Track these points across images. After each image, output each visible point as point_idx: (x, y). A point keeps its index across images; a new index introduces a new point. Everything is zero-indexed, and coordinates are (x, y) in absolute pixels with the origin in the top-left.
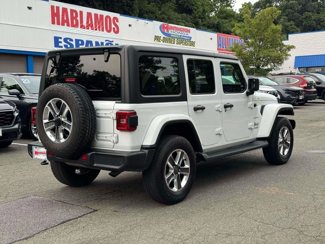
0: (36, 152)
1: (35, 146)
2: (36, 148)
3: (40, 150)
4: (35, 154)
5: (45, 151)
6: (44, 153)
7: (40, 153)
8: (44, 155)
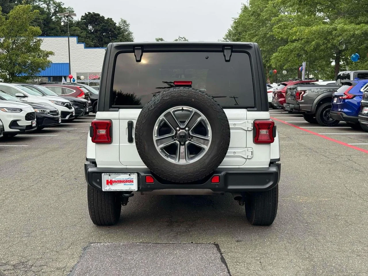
0: (109, 181)
1: (108, 174)
2: (110, 175)
3: (117, 178)
4: (107, 184)
5: (128, 178)
6: (127, 181)
7: (118, 181)
8: (126, 183)
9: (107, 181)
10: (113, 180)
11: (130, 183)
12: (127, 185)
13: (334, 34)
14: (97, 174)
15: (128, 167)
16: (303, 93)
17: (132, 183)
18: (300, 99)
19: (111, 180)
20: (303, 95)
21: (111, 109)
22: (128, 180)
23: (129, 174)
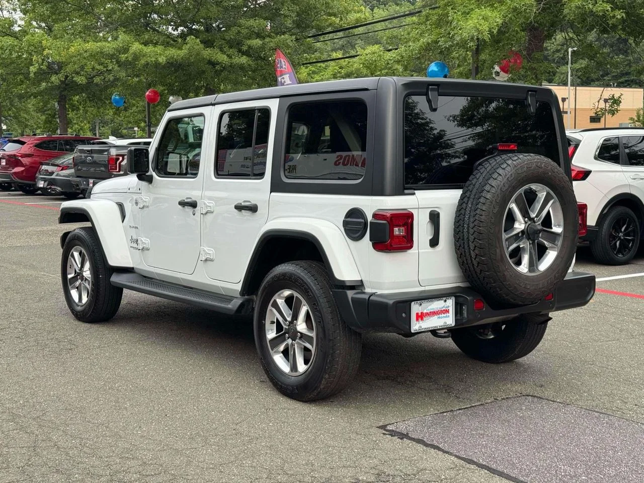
0: (420, 314)
1: (419, 302)
2: (420, 305)
3: (429, 308)
4: (417, 320)
5: (442, 306)
6: (441, 311)
7: (431, 312)
8: (441, 316)
9: (417, 314)
10: (425, 311)
11: (445, 315)
12: (442, 318)
13: (124, 59)
14: (401, 305)
15: (427, 288)
16: (121, 158)
17: (448, 314)
18: (118, 170)
19: (422, 313)
20: (122, 164)
21: (406, 191)
22: (443, 309)
23: (445, 299)
